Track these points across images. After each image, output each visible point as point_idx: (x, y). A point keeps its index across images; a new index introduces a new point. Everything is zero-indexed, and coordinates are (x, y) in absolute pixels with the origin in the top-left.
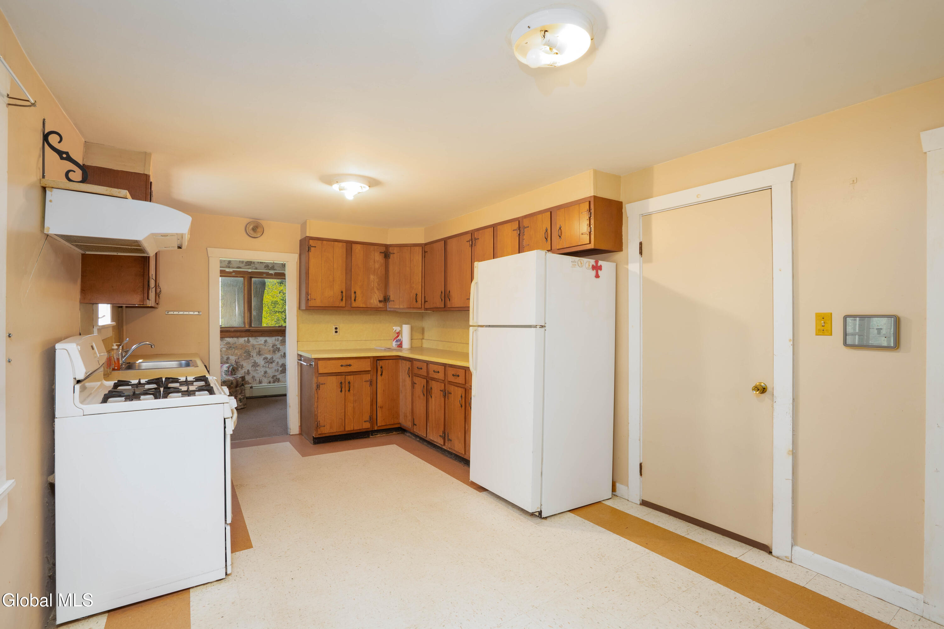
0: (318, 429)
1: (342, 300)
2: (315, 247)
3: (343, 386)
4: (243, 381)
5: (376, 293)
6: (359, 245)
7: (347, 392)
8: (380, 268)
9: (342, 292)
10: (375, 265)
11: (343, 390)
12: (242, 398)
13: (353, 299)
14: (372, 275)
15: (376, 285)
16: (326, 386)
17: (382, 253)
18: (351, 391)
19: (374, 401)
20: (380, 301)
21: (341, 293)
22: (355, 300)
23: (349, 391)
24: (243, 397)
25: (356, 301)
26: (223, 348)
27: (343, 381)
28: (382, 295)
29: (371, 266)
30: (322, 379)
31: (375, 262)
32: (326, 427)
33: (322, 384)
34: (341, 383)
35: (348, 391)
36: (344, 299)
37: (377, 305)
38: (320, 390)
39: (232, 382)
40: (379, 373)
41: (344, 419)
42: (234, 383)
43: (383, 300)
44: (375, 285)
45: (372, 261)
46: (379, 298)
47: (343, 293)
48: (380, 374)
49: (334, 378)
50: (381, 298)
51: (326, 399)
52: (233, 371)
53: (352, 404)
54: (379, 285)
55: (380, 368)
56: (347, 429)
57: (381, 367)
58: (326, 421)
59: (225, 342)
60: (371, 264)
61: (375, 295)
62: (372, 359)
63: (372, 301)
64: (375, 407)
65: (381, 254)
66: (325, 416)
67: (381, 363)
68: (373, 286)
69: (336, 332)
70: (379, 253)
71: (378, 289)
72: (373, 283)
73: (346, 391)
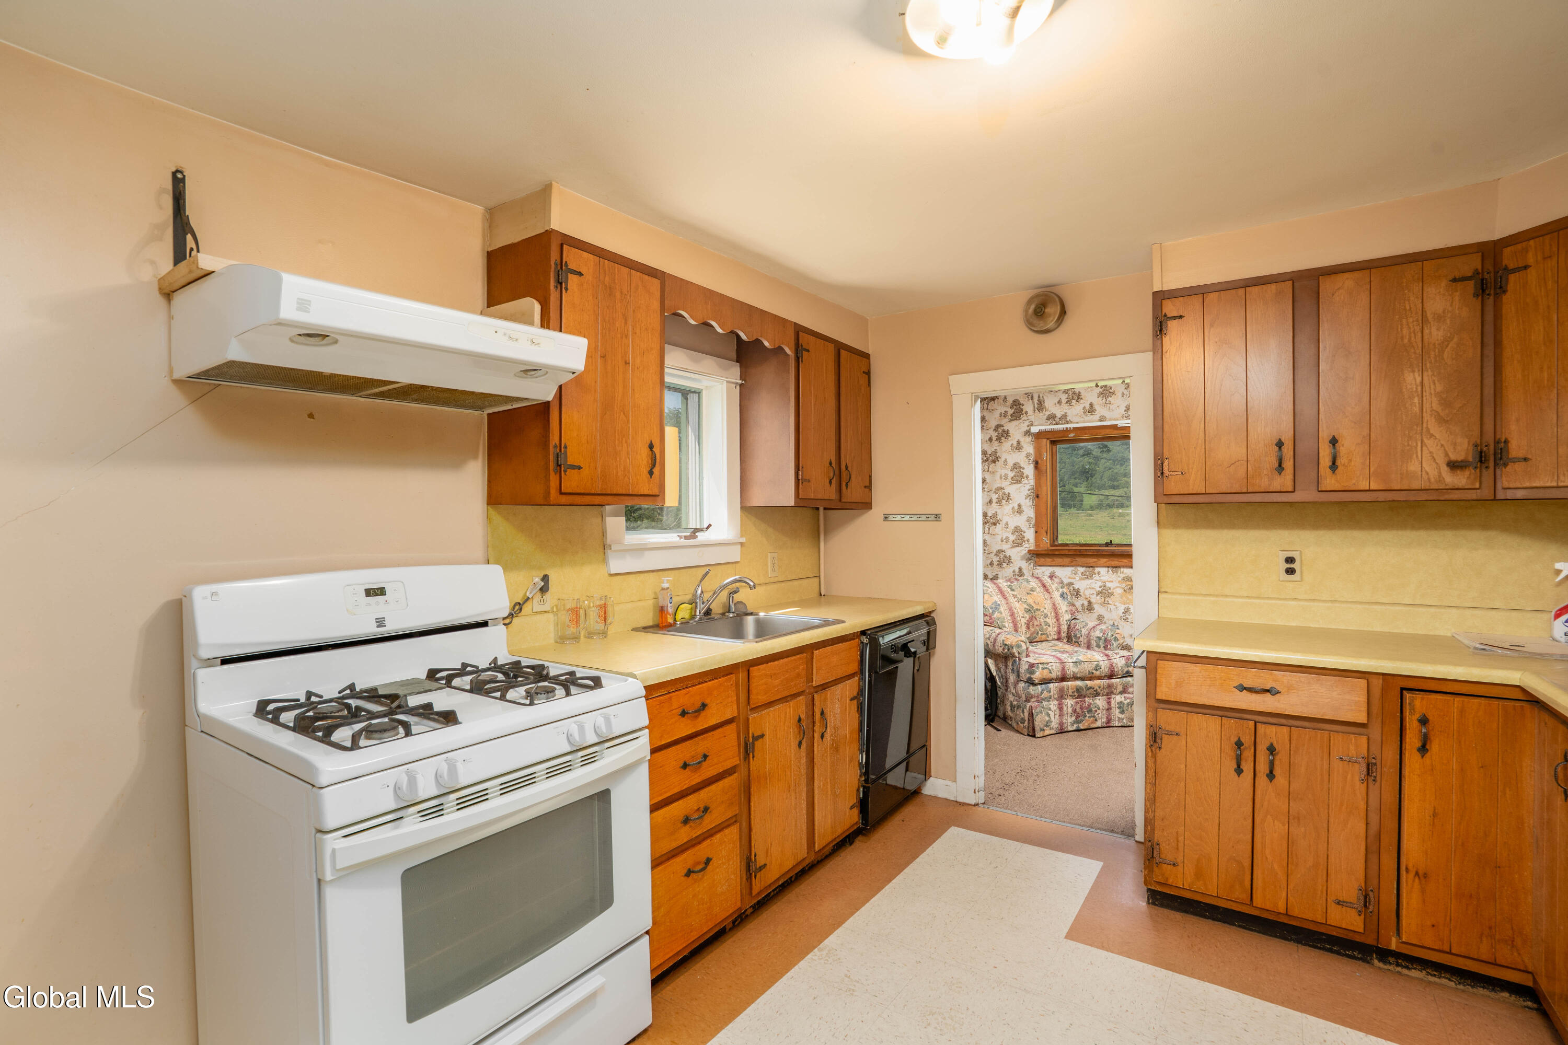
0: (1155, 869)
1: (1280, 468)
2: (1181, 317)
3: (1248, 754)
4: (1128, 667)
5: (1432, 435)
6: (1347, 275)
7: (1262, 779)
8: (1455, 340)
9: (1280, 444)
10: (1426, 331)
11: (1247, 767)
12: (1126, 702)
13: (1325, 461)
14: (1413, 372)
15: (1432, 403)
16: (1184, 742)
17: (1464, 279)
18: (1280, 779)
19: (1388, 840)
20: (1454, 466)
21: (1277, 448)
22: (1334, 466)
23: (1271, 775)
24: (1128, 701)
25: (1340, 469)
26: (1117, 587)
27: (1247, 740)
28: (1466, 441)
29: (1406, 341)
30: (1169, 719)
31: (1424, 320)
32: (1180, 868)
33: (1170, 734)
34: (1239, 744)
35: (1265, 778)
36: (1288, 465)
37: (1440, 478)
38: (1162, 750)
39: (1097, 666)
40: (1412, 740)
41: (1247, 863)
42: (1103, 667)
43: (1470, 459)
44: (1427, 406)
45: (1411, 320)
46: (1447, 455)
47: (1284, 449)
48: (1419, 745)
49: (1211, 724)
50: (1462, 450)
51: (1183, 784)
52: (1115, 641)
53: (1284, 825)
54: (1445, 403)
55: (1416, 724)
56: (1258, 901)
57: (1424, 721)
58: (1181, 849)
59: (1122, 576)
60: (1405, 331)
61: (1429, 442)
62: (1377, 683)
63: (1414, 467)
64: (1388, 862)
65: (1459, 285)
66: (1177, 833)
67: (1418, 704)
68: (1416, 409)
69: (1290, 571)
70: (1444, 283)
71: (1441, 420)
72: (1416, 400)
73: (1258, 775)
